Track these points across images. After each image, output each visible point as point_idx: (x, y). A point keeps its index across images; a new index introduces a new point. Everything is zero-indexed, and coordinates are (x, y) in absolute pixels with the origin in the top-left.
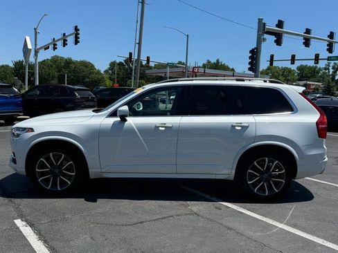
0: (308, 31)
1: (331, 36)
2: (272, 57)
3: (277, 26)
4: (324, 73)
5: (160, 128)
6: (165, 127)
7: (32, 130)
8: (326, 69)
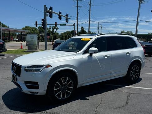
0: (60, 13)
1: (67, 15)
2: (36, 22)
3: (50, 9)
4: (49, 30)
5: (106, 58)
6: (107, 57)
7: (50, 66)
8: (50, 28)
